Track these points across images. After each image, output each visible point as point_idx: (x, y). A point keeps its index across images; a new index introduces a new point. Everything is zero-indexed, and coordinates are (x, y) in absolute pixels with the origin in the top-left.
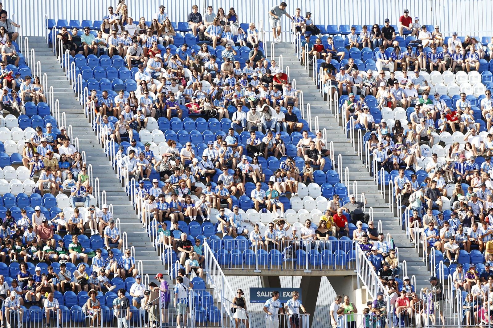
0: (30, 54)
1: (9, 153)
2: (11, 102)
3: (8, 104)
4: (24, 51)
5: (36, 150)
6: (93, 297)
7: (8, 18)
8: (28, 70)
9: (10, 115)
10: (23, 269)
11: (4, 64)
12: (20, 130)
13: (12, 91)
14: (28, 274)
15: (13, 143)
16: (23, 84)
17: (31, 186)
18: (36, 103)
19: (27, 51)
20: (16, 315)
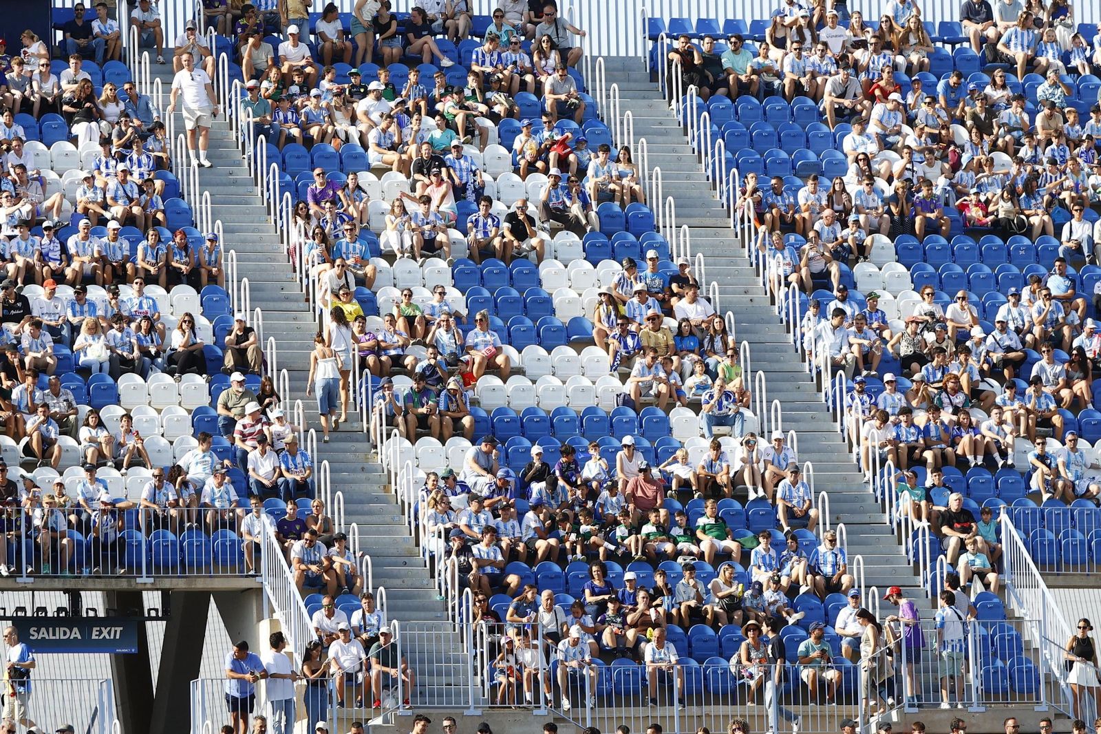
0: (608, 97)
1: (564, 317)
2: (568, 203)
3: (561, 207)
4: (594, 90)
5: (624, 310)
6: (753, 638)
7: (559, 15)
8: (603, 132)
9: (565, 232)
10: (596, 577)
11: (550, 118)
12: (588, 265)
13: (569, 178)
14: (609, 587)
15: (573, 294)
16: (595, 162)
17: (613, 391)
18: (623, 205)
19: (601, 90)
20: (582, 678)
